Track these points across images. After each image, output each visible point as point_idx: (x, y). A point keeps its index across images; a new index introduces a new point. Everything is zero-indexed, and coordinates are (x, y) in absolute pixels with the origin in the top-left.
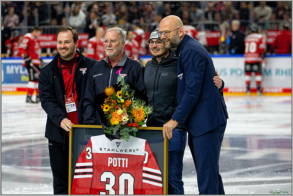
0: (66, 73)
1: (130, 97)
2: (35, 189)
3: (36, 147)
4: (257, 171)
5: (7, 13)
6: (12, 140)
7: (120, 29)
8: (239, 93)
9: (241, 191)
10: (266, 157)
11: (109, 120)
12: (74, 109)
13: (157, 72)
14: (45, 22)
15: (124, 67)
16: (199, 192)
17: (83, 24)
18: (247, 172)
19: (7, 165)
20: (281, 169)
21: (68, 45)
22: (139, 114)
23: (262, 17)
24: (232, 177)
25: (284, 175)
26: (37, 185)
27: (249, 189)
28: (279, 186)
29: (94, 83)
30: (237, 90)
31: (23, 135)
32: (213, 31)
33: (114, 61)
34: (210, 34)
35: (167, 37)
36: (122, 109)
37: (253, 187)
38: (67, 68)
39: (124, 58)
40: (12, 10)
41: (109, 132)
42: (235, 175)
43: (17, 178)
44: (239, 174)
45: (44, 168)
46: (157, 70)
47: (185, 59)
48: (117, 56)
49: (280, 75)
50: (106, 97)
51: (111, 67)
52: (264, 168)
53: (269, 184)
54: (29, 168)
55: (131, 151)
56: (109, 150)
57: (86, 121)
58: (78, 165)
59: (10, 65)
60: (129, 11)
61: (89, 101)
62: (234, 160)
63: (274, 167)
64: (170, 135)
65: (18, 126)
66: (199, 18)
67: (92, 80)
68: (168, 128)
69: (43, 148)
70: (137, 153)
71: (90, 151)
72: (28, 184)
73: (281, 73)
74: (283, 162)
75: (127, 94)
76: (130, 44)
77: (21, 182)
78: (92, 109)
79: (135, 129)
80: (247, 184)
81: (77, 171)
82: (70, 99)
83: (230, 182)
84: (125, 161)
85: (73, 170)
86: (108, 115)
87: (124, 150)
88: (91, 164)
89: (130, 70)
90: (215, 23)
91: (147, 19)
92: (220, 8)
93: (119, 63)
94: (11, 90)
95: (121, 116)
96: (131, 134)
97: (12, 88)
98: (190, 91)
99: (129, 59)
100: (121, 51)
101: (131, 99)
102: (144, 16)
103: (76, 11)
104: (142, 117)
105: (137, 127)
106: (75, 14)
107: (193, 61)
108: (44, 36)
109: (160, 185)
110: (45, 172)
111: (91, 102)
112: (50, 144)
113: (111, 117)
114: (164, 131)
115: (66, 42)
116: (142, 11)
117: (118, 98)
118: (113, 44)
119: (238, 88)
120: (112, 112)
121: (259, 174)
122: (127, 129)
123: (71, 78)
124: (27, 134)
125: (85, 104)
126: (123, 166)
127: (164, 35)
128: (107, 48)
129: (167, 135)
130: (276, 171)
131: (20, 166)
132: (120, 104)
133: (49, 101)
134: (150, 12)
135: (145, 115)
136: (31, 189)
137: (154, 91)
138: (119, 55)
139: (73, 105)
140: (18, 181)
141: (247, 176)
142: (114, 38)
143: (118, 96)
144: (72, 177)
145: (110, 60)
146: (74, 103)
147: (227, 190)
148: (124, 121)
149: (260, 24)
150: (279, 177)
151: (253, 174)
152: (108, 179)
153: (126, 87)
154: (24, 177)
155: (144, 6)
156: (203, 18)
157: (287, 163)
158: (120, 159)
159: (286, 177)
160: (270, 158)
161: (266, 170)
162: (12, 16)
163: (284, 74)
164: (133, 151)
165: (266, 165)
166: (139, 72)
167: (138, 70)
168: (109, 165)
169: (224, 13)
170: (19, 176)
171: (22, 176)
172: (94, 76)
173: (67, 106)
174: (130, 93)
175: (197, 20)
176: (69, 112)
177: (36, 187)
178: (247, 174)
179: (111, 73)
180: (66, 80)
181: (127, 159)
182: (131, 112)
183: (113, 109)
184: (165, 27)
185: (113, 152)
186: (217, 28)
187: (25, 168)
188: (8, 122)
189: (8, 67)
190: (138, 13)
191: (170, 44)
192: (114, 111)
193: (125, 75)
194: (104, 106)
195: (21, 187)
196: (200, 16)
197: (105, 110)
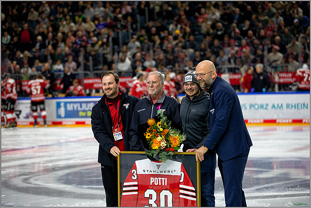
0: (112, 109)
1: (168, 127)
2: (92, 204)
3: (92, 170)
4: (272, 187)
5: (67, 61)
6: (72, 164)
7: (159, 72)
8: (257, 123)
9: (259, 204)
10: (279, 176)
11: (150, 145)
12: (121, 137)
13: (188, 108)
14: (97, 68)
15: (163, 104)
16: (226, 205)
17: (129, 69)
18: (264, 188)
19: (69, 184)
20: (292, 185)
21: (111, 86)
22: (175, 140)
23: (275, 61)
24: (251, 192)
25: (294, 190)
26: (93, 201)
27: (266, 202)
28: (291, 199)
29: (138, 117)
30: (255, 121)
31: (81, 160)
32: (235, 73)
33: (155, 99)
34: (232, 76)
35: (202, 79)
36: (161, 137)
37: (269, 200)
38: (113, 105)
39: (164, 96)
40: (71, 58)
41: (150, 154)
42: (254, 190)
43: (77, 196)
44: (258, 190)
45: (98, 187)
46: (189, 107)
47: (216, 98)
48: (158, 94)
49: (291, 108)
50: (149, 127)
51: (153, 103)
52: (278, 185)
53: (282, 197)
54: (86, 187)
55: (169, 172)
56: (151, 171)
57: (132, 148)
58: (125, 184)
59: (70, 103)
60: (166, 58)
61: (135, 131)
62: (253, 178)
63: (286, 183)
64: (202, 159)
65: (77, 153)
66: (223, 63)
67: (137, 115)
68: (200, 153)
69: (97, 170)
70: (174, 174)
71: (135, 173)
72: (86, 200)
73: (290, 106)
74: (294, 179)
75: (165, 124)
76: (168, 84)
77: (80, 198)
78: (137, 138)
79: (171, 153)
80: (264, 198)
81: (124, 189)
82: (117, 130)
83: (251, 197)
84: (165, 180)
85: (121, 188)
86: (150, 142)
87: (164, 172)
88: (136, 183)
89: (168, 106)
90: (237, 66)
91: (181, 64)
92: (241, 54)
93: (159, 100)
94: (71, 123)
95: (160, 142)
96: (169, 157)
97: (72, 122)
98: (218, 123)
99: (167, 97)
100: (161, 91)
101: (169, 129)
102: (178, 62)
103: (123, 58)
104: (178, 143)
105: (173, 152)
106: (123, 61)
107: (223, 100)
108: (97, 79)
109: (195, 199)
110: (100, 190)
111: (136, 132)
112: (102, 167)
113: (152, 143)
114: (196, 156)
115: (109, 83)
116: (177, 57)
117: (158, 127)
118: (155, 85)
119: (256, 119)
120: (153, 139)
121: (274, 190)
122: (165, 153)
123: (117, 113)
124: (84, 159)
125: (131, 133)
126: (163, 185)
127: (200, 77)
128: (150, 88)
129: (200, 158)
130: (288, 187)
131: (79, 186)
132: (159, 132)
133: (100, 132)
134: (183, 59)
135: (180, 141)
136: (88, 204)
137: (186, 124)
138: (160, 93)
139: (119, 134)
140: (77, 198)
141: (264, 191)
142: (155, 80)
143: (158, 126)
144: (121, 194)
145: (152, 98)
146: (120, 132)
147: (249, 203)
148: (162, 146)
149: (273, 67)
150: (290, 192)
151: (269, 189)
152: (151, 195)
153: (165, 118)
154: (82, 195)
155: (178, 53)
156: (227, 63)
157: (297, 181)
158: (161, 178)
159: (296, 192)
160: (283, 176)
161: (279, 186)
162: (71, 63)
163: (293, 108)
164: (171, 172)
165: (280, 182)
166: (176, 107)
167: (175, 105)
168: (151, 184)
169: (243, 58)
170: (78, 193)
171: (81, 193)
172: (138, 111)
173: (115, 135)
174: (167, 124)
175: (222, 65)
176: (117, 140)
177: (92, 203)
178: (264, 190)
179: (153, 109)
180: (113, 114)
181: (166, 179)
182: (169, 139)
183: (154, 136)
184: (201, 70)
185: (154, 173)
186: (238, 71)
187: (83, 187)
188: (69, 150)
189: (68, 105)
190: (174, 59)
191: (204, 84)
192: (155, 138)
193: (164, 110)
194: (146, 134)
195: (80, 202)
196: (224, 62)
197: (147, 137)
